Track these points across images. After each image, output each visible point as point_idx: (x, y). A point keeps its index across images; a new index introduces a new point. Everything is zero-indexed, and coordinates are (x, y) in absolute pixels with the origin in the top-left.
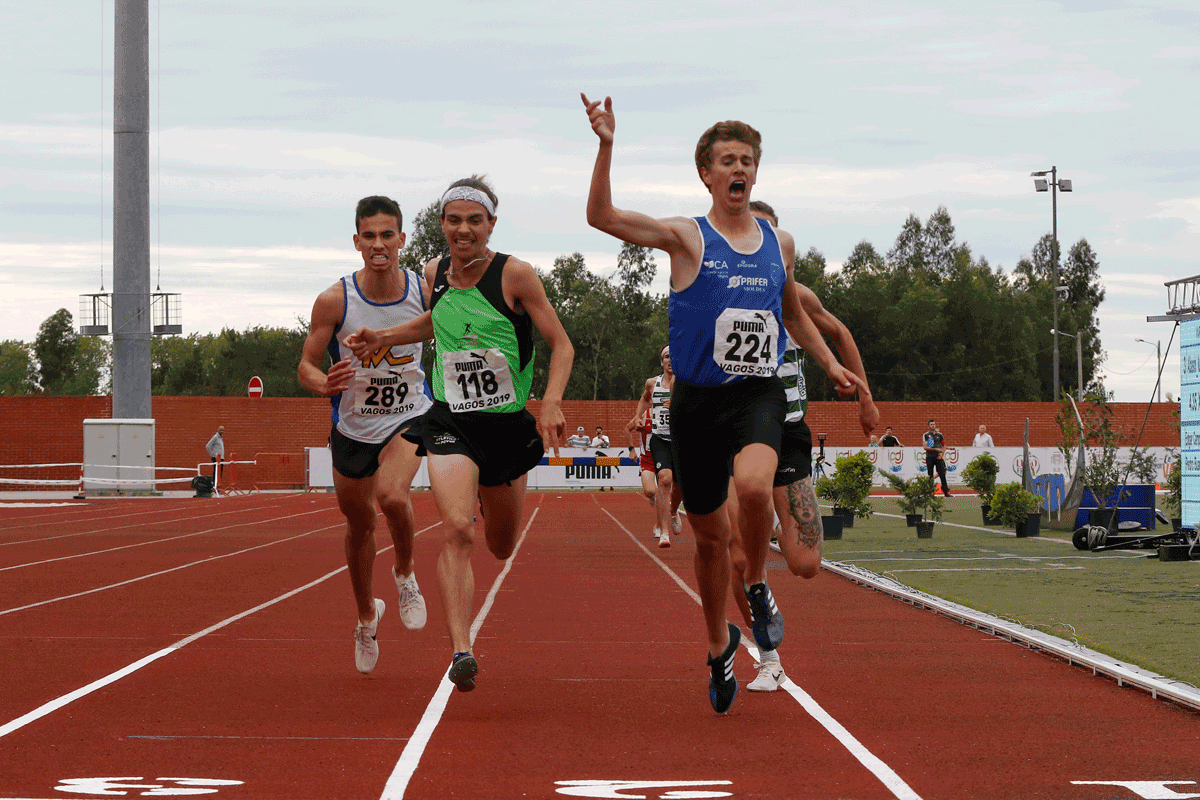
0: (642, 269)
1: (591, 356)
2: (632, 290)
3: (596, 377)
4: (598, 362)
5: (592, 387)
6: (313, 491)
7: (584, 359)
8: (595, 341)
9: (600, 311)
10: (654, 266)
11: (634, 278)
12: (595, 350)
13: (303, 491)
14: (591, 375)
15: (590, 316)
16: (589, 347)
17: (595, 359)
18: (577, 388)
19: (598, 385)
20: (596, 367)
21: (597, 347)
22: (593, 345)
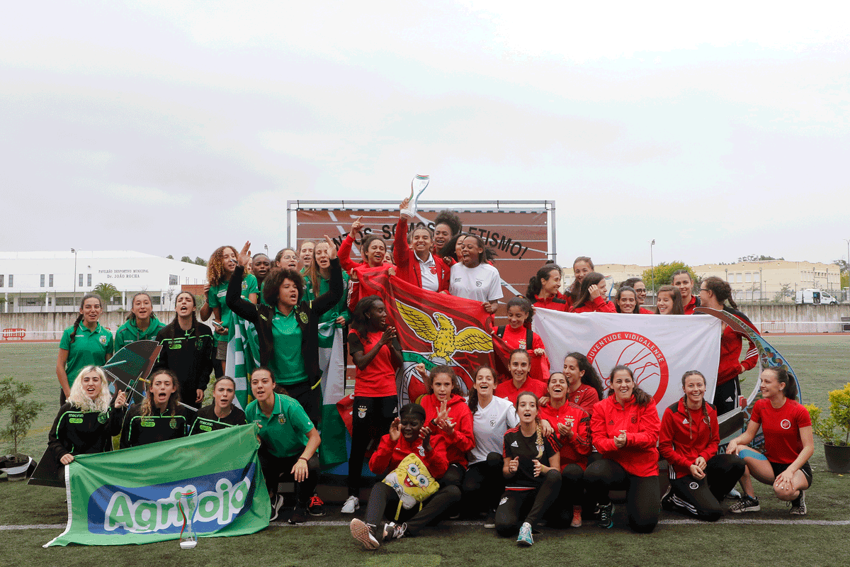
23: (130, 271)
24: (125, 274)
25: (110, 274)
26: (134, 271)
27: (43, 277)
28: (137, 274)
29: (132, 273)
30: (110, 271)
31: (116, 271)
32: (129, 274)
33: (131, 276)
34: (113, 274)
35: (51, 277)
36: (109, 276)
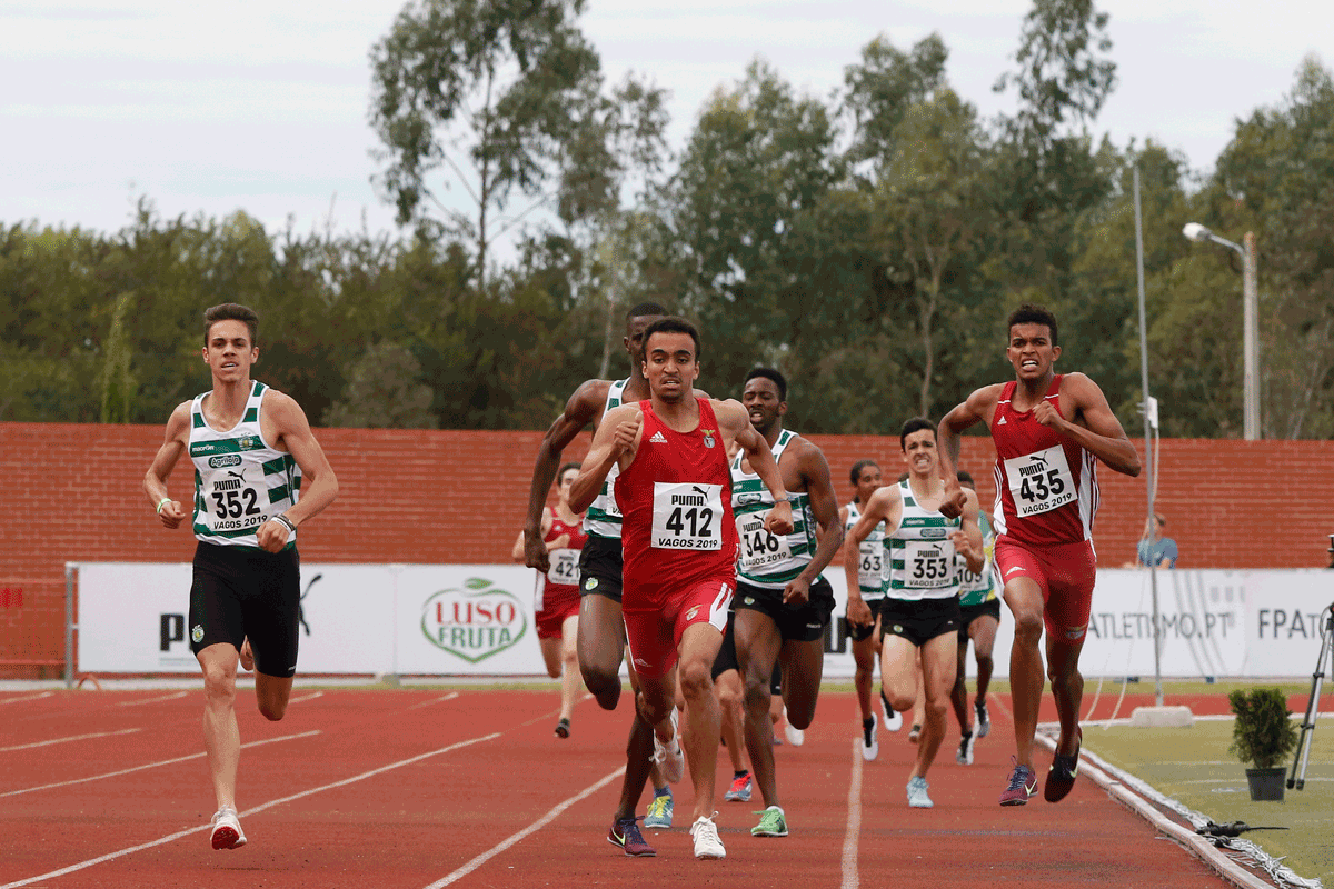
0: (1074, 75)
1: (914, 311)
2: (1044, 130)
3: (929, 371)
4: (933, 329)
5: (917, 397)
6: (89, 686)
7: (896, 319)
8: (926, 271)
9: (943, 185)
10: (1109, 70)
11: (1054, 96)
12: (926, 296)
13: (61, 685)
14: (912, 364)
15: (914, 200)
16: (910, 286)
17: (926, 319)
18: (876, 400)
19: (932, 393)
20: (927, 342)
21: (933, 287)
22: (920, 282)
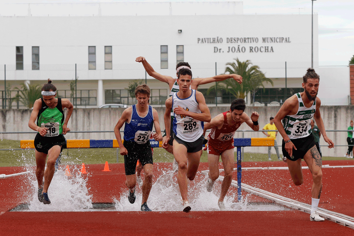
23: (256, 40)
24: (247, 46)
25: (219, 46)
26: (264, 40)
27: (92, 50)
28: (270, 45)
29: (260, 44)
30: (219, 40)
31: (230, 40)
32: (254, 45)
33: (259, 50)
34: (224, 46)
35: (108, 51)
36: (216, 50)
